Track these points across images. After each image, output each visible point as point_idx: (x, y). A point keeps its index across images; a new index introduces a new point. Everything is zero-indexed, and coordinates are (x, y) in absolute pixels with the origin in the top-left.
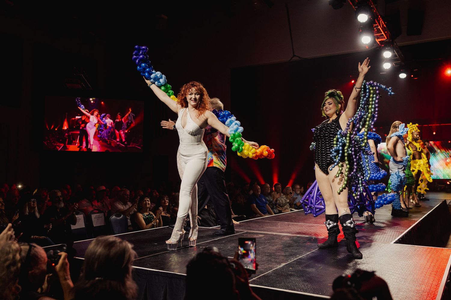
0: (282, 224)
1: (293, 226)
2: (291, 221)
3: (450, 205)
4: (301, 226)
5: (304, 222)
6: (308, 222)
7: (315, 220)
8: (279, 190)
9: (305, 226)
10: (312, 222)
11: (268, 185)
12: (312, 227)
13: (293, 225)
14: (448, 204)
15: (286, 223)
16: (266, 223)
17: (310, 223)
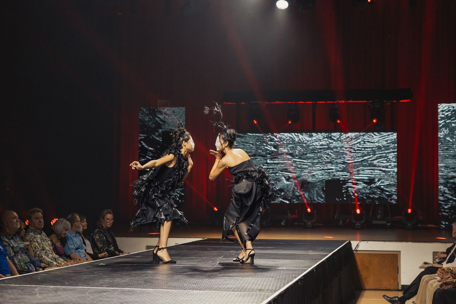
0: (43, 290)
1: (65, 292)
2: (63, 284)
3: (356, 251)
4: (83, 292)
5: (88, 285)
6: (96, 284)
7: (111, 281)
8: (40, 222)
9: (90, 291)
10: (102, 284)
11: (15, 213)
12: (105, 292)
13: (65, 290)
14: (353, 249)
15: (52, 287)
16: (11, 289)
17: (101, 285)
